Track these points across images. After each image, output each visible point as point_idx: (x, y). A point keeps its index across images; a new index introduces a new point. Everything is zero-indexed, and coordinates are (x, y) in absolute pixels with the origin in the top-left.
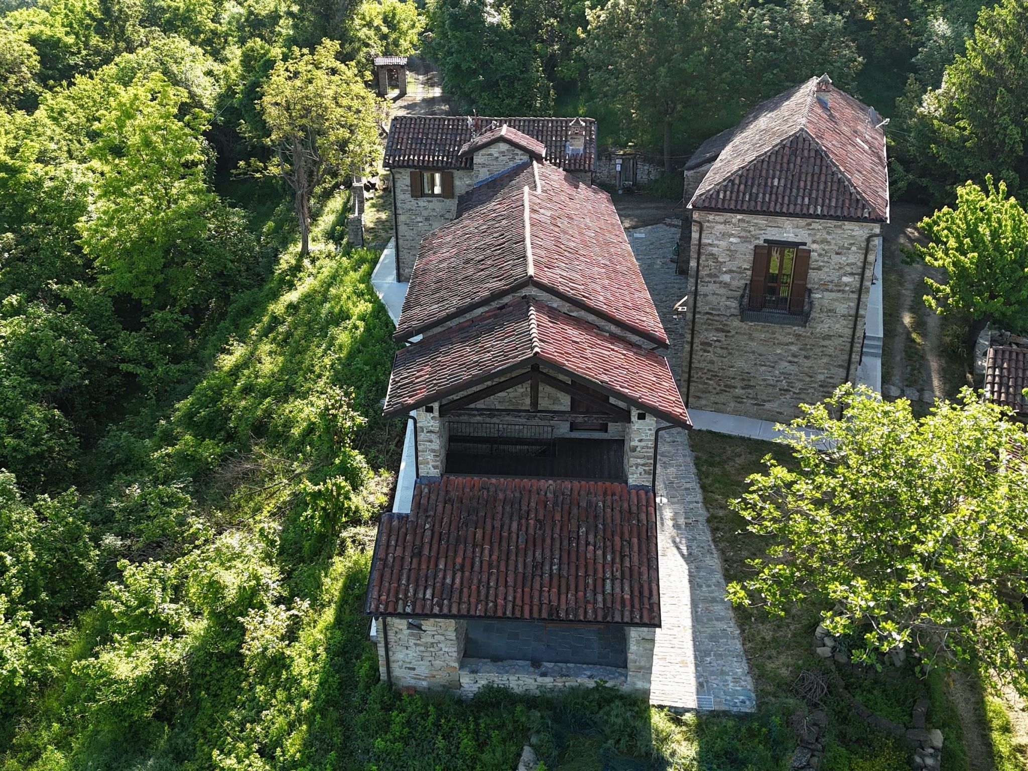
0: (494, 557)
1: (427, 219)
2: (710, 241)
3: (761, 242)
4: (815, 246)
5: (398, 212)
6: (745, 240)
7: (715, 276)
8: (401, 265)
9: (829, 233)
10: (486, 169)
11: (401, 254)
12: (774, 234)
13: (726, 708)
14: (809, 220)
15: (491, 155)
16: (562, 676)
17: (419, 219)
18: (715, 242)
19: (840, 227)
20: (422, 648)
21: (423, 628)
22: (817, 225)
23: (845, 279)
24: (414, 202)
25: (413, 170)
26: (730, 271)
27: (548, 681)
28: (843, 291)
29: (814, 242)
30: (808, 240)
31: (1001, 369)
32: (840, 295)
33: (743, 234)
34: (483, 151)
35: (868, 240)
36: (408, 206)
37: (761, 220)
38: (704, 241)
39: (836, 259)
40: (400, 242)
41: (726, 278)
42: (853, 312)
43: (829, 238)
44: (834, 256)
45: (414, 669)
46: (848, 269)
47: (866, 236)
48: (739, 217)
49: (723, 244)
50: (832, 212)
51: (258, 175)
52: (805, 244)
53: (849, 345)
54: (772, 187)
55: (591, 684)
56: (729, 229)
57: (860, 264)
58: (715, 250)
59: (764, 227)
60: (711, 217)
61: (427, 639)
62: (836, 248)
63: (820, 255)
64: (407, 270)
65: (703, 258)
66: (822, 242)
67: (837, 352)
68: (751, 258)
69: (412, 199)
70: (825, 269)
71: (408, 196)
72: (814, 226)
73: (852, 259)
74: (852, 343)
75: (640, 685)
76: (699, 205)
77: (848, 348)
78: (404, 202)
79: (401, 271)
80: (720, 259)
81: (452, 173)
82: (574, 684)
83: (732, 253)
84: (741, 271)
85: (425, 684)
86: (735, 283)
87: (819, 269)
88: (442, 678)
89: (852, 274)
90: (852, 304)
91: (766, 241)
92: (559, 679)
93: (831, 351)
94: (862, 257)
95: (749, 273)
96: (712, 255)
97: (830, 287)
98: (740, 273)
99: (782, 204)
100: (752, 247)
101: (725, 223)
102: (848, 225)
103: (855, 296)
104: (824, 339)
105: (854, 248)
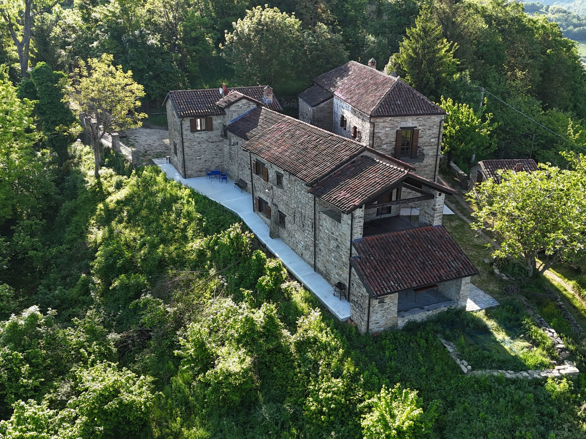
0: (405, 264)
1: (199, 143)
2: (378, 131)
3: (399, 129)
4: (420, 128)
5: (184, 141)
6: (392, 128)
7: (381, 146)
8: (186, 169)
9: (425, 121)
10: (236, 113)
11: (186, 163)
12: (404, 125)
13: (490, 306)
14: (418, 117)
15: (238, 106)
16: (435, 309)
17: (195, 144)
18: (380, 131)
19: (430, 118)
20: (384, 312)
21: (385, 301)
22: (421, 118)
23: (432, 140)
24: (192, 135)
25: (191, 118)
26: (387, 143)
27: (430, 313)
28: (431, 145)
29: (420, 126)
30: (418, 126)
31: (489, 169)
32: (430, 147)
33: (392, 126)
34: (235, 104)
35: (441, 122)
36: (189, 137)
37: (398, 119)
38: (376, 131)
39: (428, 132)
40: (185, 157)
41: (385, 147)
42: (435, 154)
43: (425, 123)
44: (427, 131)
45: (378, 323)
46: (433, 135)
47: (440, 121)
48: (390, 118)
49: (383, 131)
50: (426, 112)
51: (65, 134)
52: (416, 127)
53: (434, 168)
54: (398, 104)
55: (446, 309)
56: (386, 124)
57: (437, 133)
58: (380, 135)
59: (399, 122)
60: (378, 120)
61: (386, 306)
62: (428, 127)
63: (422, 131)
64: (189, 172)
65: (375, 139)
66: (423, 125)
67: (430, 172)
68: (395, 136)
69: (191, 134)
70: (425, 137)
71: (189, 132)
72: (420, 119)
73: (434, 131)
74: (436, 167)
75: (463, 304)
76: (373, 115)
77: (434, 170)
78: (187, 135)
79: (186, 173)
80: (382, 139)
81: (212, 118)
82: (440, 311)
83: (387, 135)
84: (391, 142)
85: (382, 329)
86: (389, 148)
87: (422, 137)
88: (390, 324)
89: (435, 138)
90: (435, 151)
91: (401, 128)
92: (434, 311)
93: (427, 172)
94: (438, 130)
95: (394, 143)
96: (379, 137)
97: (426, 144)
98: (391, 143)
99: (406, 111)
100: (395, 131)
101: (384, 122)
102: (433, 117)
103: (436, 147)
104: (425, 167)
105: (435, 126)
